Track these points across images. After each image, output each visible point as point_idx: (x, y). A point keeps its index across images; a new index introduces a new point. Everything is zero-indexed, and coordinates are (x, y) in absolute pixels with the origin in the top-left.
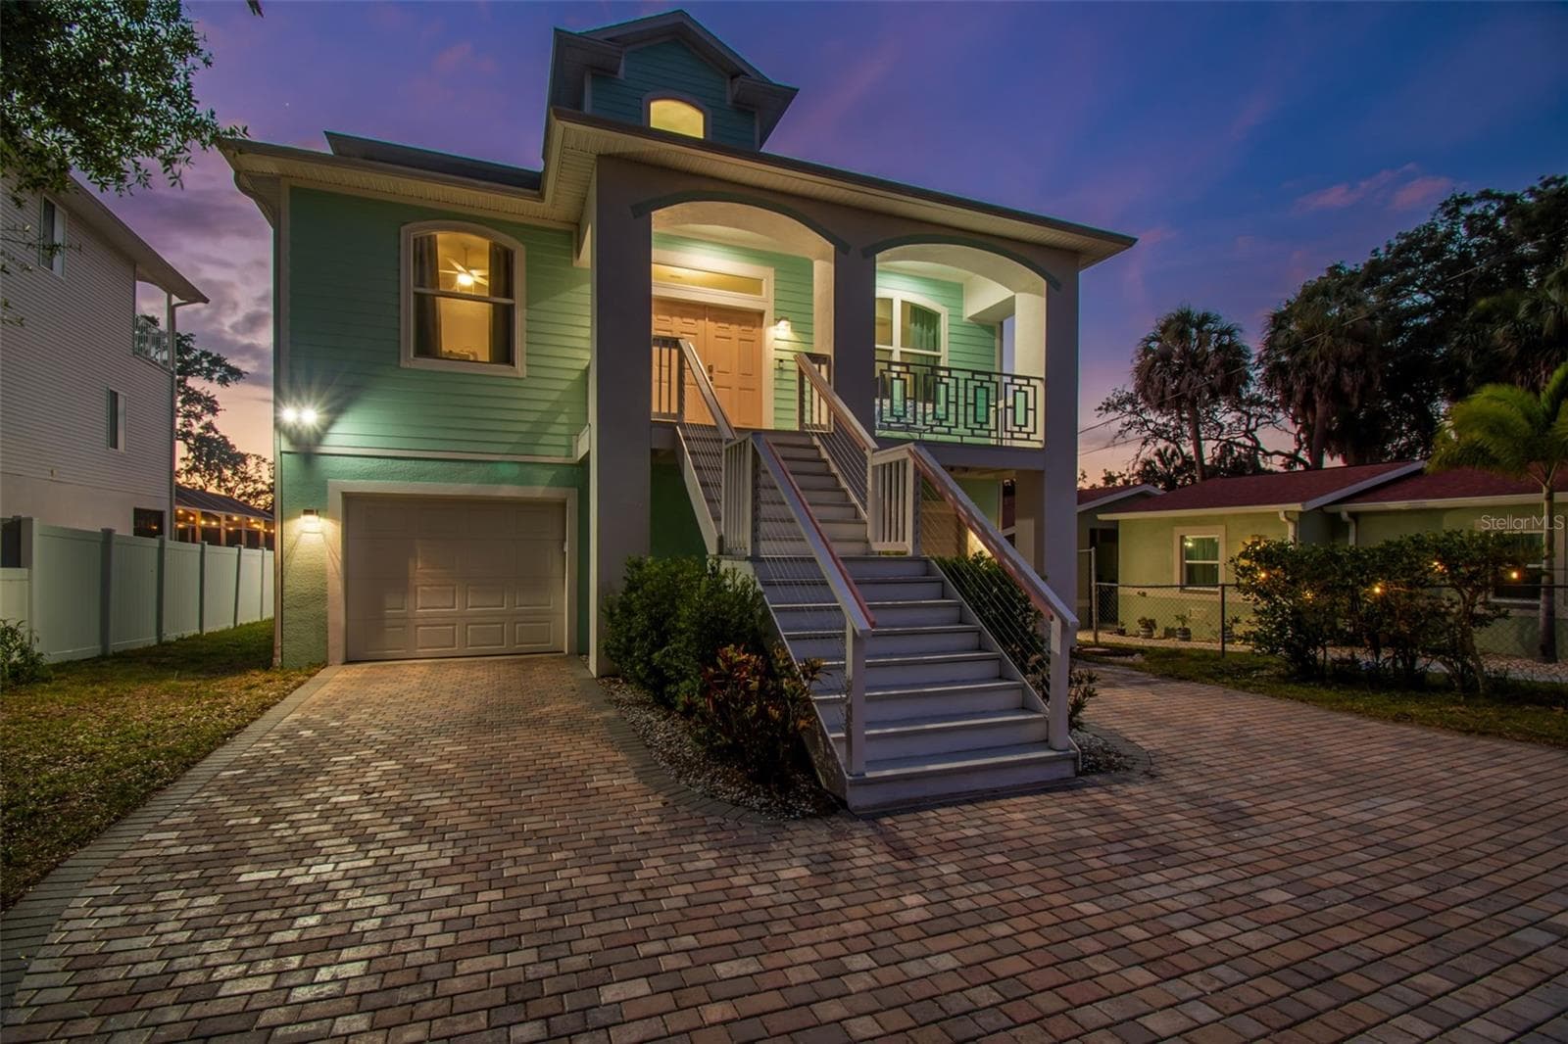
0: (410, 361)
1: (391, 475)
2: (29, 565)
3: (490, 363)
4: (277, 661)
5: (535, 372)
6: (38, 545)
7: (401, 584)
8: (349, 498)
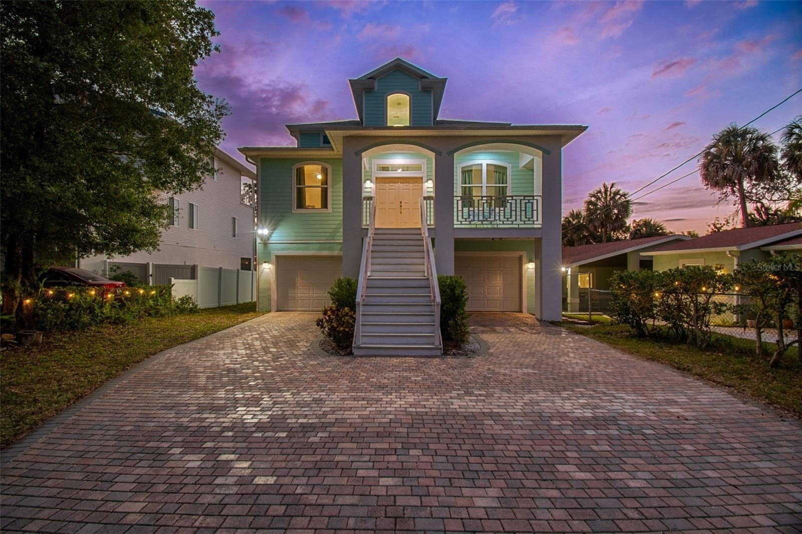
0: (295, 211)
1: (289, 249)
2: (197, 279)
3: (322, 208)
4: (257, 309)
5: (335, 210)
6: (200, 273)
7: (293, 285)
8: (278, 258)
